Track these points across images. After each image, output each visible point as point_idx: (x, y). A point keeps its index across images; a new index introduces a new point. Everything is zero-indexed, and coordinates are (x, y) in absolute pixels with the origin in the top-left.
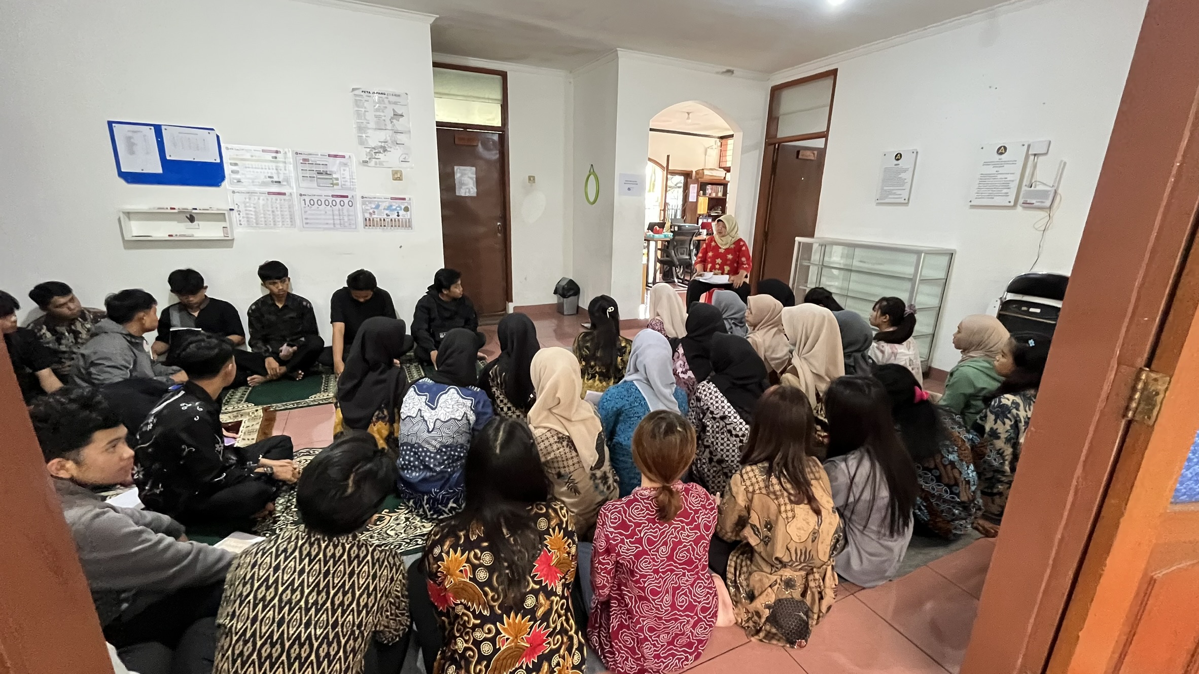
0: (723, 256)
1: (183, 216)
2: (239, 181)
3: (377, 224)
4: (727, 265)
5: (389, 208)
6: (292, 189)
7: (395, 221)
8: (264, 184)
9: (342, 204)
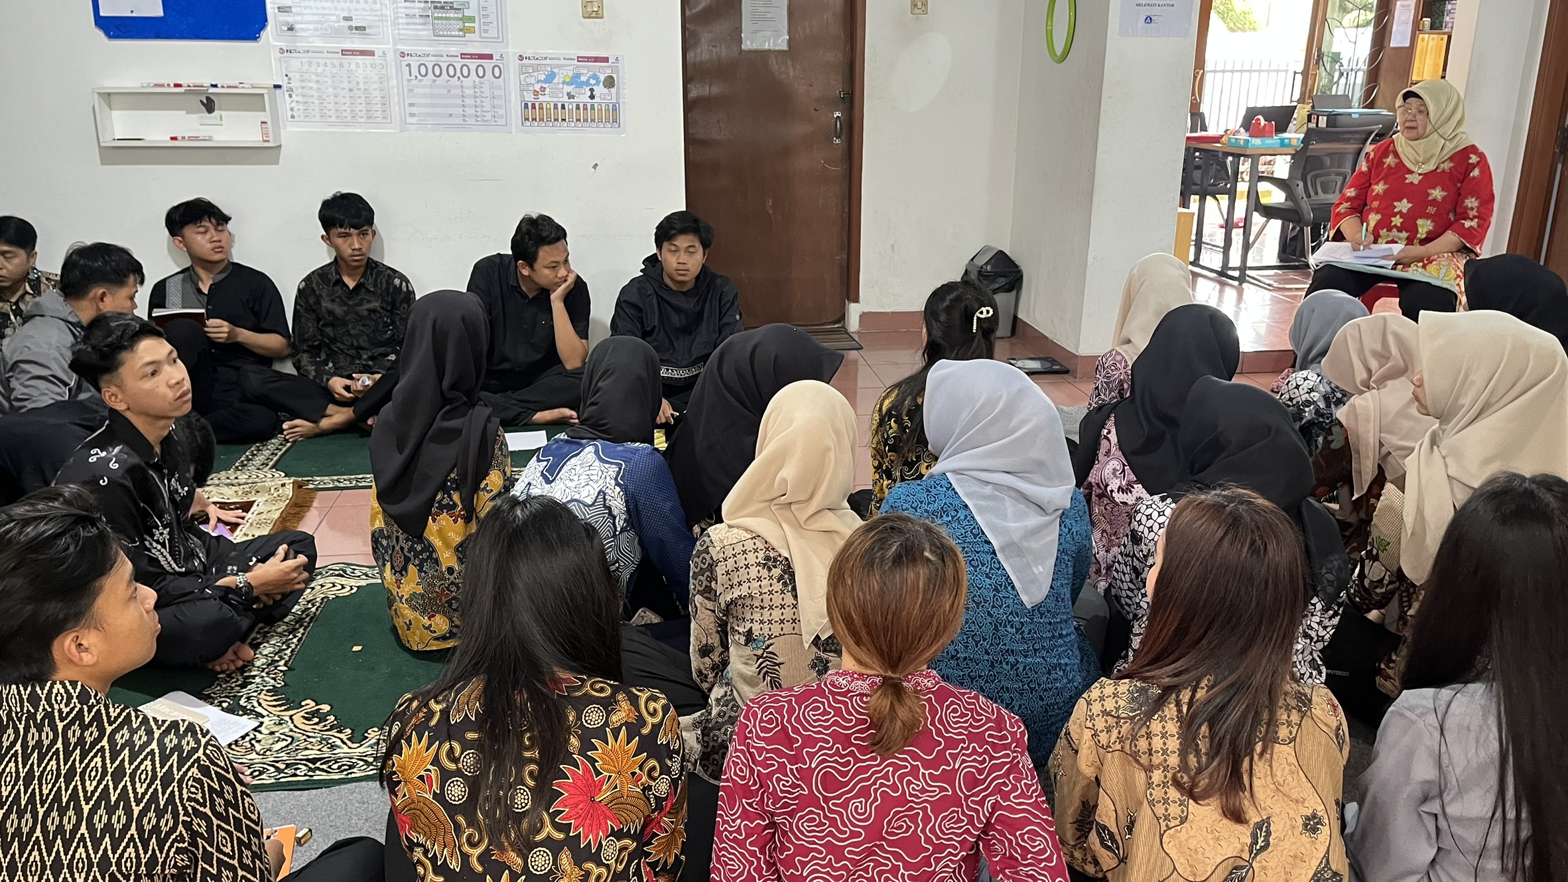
0: (1418, 195)
1: (195, 101)
2: (291, 29)
3: (549, 116)
4: (1427, 216)
5: (575, 80)
6: (384, 44)
7: (585, 108)
8: (336, 33)
9: (481, 74)
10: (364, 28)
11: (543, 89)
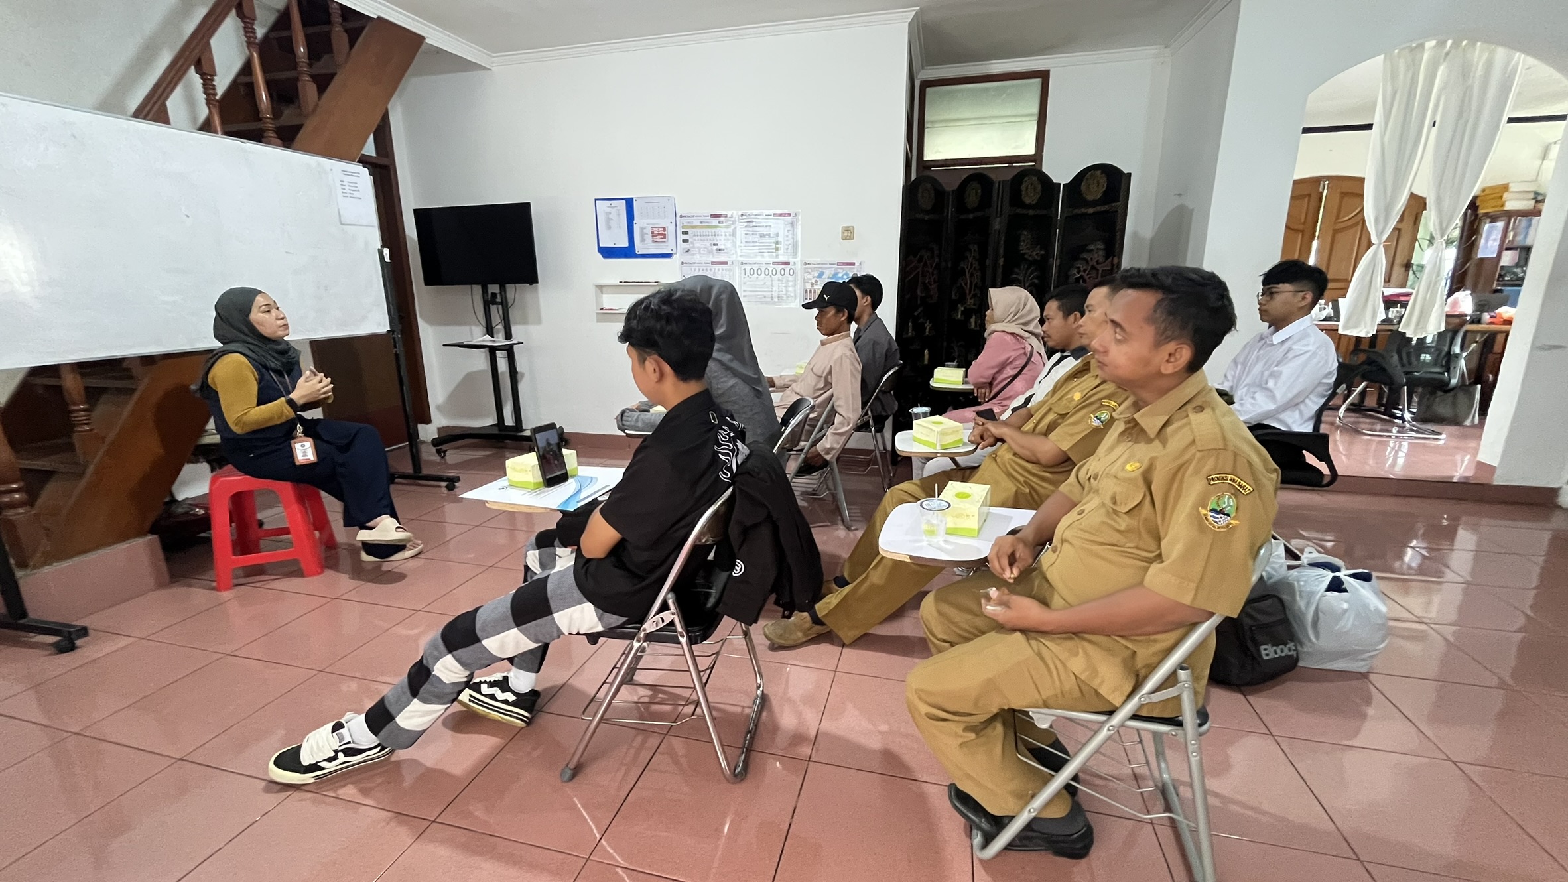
6: (733, 258)
8: (711, 252)
9: (783, 273)
10: (723, 250)
11: (816, 282)
